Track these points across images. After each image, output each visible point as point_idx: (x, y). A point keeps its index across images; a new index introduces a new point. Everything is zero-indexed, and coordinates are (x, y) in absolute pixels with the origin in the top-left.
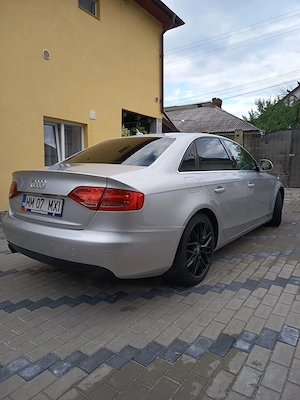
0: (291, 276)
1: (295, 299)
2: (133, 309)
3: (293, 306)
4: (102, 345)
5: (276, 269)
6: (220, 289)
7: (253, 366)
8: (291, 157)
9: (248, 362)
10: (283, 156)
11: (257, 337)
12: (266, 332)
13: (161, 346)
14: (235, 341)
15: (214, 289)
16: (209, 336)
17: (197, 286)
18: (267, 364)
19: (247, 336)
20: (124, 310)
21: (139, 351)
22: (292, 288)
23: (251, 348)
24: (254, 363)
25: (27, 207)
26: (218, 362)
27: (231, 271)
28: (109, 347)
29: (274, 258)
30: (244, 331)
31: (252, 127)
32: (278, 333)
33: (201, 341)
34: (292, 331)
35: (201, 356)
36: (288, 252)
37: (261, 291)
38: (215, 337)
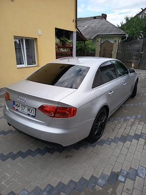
0: (142, 133)
1: (143, 149)
2: (71, 156)
3: (143, 153)
4: (59, 181)
5: (134, 127)
6: (110, 142)
7: (127, 191)
8: (142, 54)
9: (125, 189)
10: (137, 53)
11: (128, 174)
12: (131, 170)
13: (86, 180)
14: (118, 176)
15: (107, 142)
16: (106, 174)
17: (99, 140)
18: (133, 190)
19: (123, 173)
20: (67, 157)
21: (76, 183)
22: (142, 141)
23: (125, 180)
24: (127, 189)
25: (16, 108)
26: (111, 189)
27: (113, 130)
28: (63, 182)
29: (133, 120)
30: (121, 170)
31: (122, 32)
32: (137, 171)
33: (103, 176)
34: (143, 169)
35: (104, 185)
36: (139, 116)
37: (128, 143)
38: (109, 174)
